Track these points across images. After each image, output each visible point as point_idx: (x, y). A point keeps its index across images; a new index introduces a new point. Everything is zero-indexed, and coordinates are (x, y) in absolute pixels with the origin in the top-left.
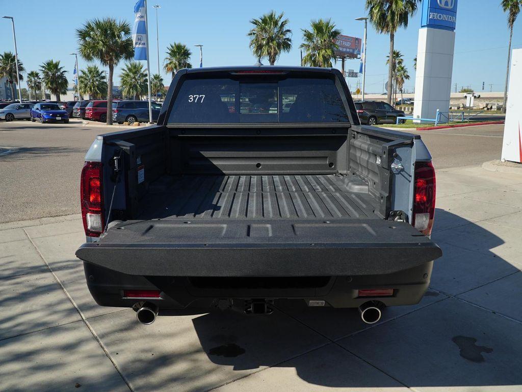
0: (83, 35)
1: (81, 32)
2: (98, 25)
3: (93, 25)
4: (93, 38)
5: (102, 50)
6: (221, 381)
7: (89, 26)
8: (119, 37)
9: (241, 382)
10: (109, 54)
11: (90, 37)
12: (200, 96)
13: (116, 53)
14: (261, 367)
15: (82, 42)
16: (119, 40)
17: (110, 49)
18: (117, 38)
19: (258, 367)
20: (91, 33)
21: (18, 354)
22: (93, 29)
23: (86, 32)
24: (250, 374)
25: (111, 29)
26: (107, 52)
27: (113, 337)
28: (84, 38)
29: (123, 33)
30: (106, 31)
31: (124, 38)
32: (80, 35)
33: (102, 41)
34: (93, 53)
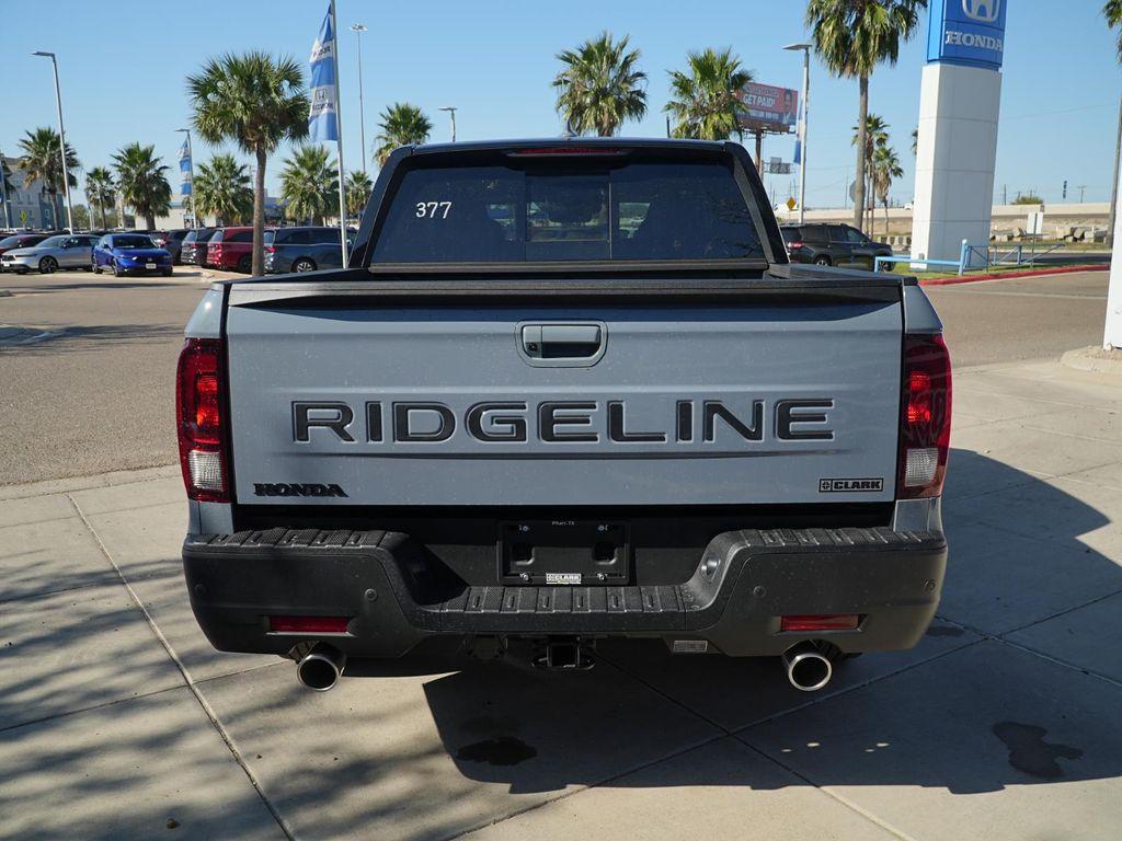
0: (202, 88)
1: (196, 83)
2: (234, 67)
3: (224, 68)
4: (222, 96)
5: (242, 120)
6: (483, 817)
7: (214, 70)
8: (278, 92)
9: (526, 819)
10: (256, 128)
11: (217, 92)
12: (442, 204)
13: (271, 126)
14: (570, 788)
15: (199, 104)
16: (278, 100)
17: (258, 118)
18: (274, 95)
19: (564, 787)
20: (219, 84)
21: (49, 757)
22: (222, 77)
23: (209, 82)
24: (546, 803)
25: (260, 75)
26: (253, 125)
27: (251, 722)
28: (204, 96)
29: (286, 84)
30: (250, 79)
31: (288, 93)
32: (196, 89)
33: (242, 101)
34: (223, 126)
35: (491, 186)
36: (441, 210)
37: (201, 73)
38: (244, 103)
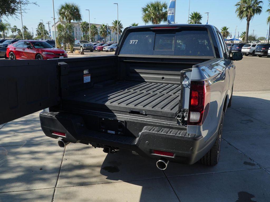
0: (145, 10)
1: (143, 9)
2: (152, 5)
3: (150, 5)
4: (149, 12)
5: (153, 17)
7: (148, 6)
8: (161, 10)
10: (156, 19)
11: (148, 11)
13: (159, 19)
14: (120, 181)
15: (144, 14)
16: (161, 12)
17: (156, 16)
18: (160, 11)
19: (118, 180)
20: (149, 9)
22: (149, 7)
23: (146, 9)
24: (112, 183)
25: (158, 6)
26: (155, 18)
28: (145, 12)
29: (164, 8)
30: (155, 7)
31: (164, 11)
32: (143, 10)
33: (153, 13)
34: (148, 19)
35: (147, 36)
36: (135, 42)
37: (145, 6)
38: (153, 14)
